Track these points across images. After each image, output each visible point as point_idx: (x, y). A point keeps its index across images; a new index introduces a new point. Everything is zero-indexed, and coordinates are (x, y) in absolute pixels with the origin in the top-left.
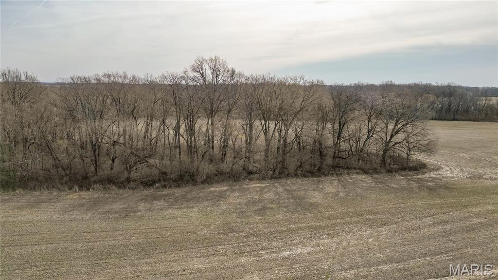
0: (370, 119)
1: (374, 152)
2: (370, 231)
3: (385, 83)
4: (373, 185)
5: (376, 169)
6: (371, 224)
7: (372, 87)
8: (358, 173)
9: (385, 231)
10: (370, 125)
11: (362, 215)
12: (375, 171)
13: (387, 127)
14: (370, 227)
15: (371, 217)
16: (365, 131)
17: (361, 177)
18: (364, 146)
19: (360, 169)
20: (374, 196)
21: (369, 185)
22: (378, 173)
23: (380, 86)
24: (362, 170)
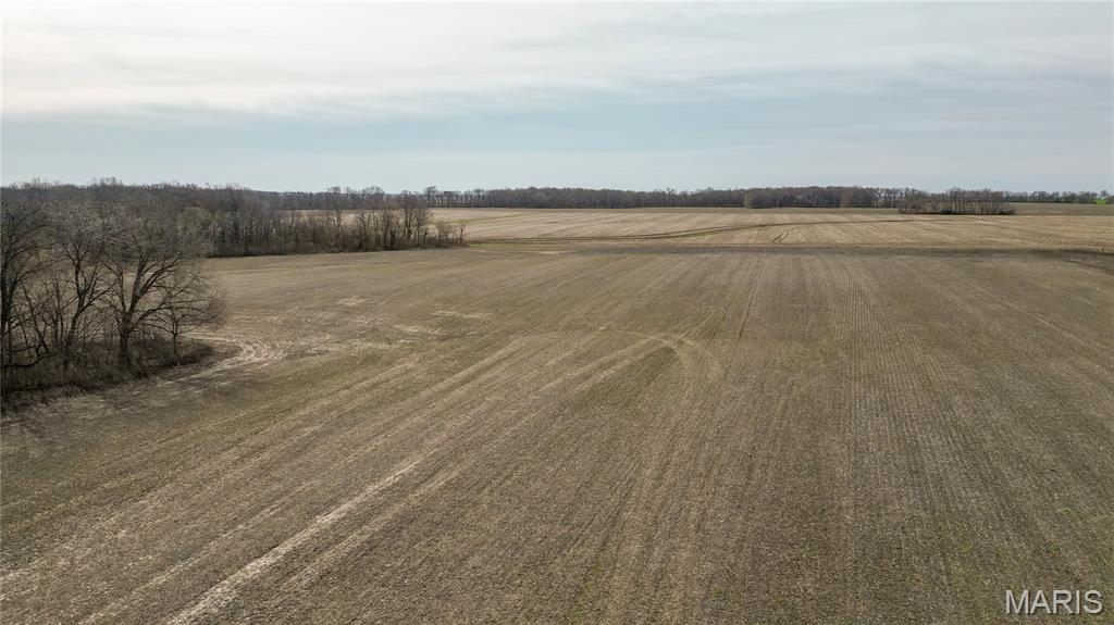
0: (78, 266)
1: (100, 338)
2: (118, 515)
3: (98, 183)
4: (109, 412)
5: (110, 377)
6: (118, 498)
7: (69, 192)
8: (68, 395)
9: (151, 502)
10: (81, 280)
11: (93, 486)
12: (110, 381)
13: (120, 281)
14: (118, 506)
15: (115, 484)
16: (70, 295)
17: (77, 402)
18: (73, 328)
19: (72, 383)
20: (115, 437)
21: (100, 414)
22: (116, 383)
23: (89, 189)
24: (79, 385)
